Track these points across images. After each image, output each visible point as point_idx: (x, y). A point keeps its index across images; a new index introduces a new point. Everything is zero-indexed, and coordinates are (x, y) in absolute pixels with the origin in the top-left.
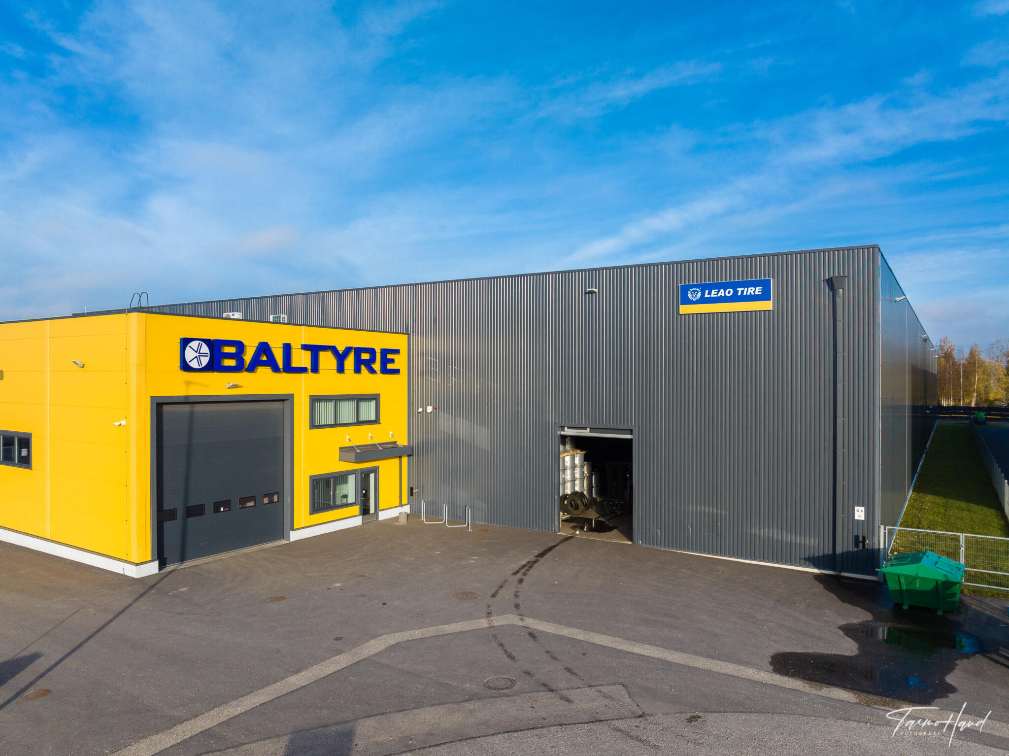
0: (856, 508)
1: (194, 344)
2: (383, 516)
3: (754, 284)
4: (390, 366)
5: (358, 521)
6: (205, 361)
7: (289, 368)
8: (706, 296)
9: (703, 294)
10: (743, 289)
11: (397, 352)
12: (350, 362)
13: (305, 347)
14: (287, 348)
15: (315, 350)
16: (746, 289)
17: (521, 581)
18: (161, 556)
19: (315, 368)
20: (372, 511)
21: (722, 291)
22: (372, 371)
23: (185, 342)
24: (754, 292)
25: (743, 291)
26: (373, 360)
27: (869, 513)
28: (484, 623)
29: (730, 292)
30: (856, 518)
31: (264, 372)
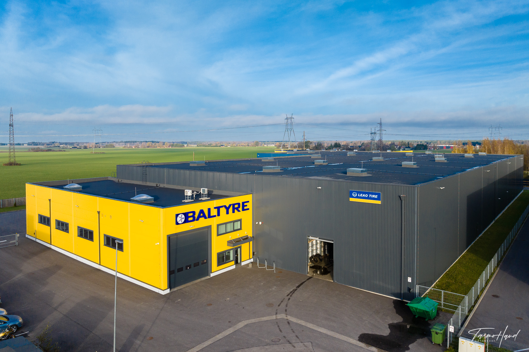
0: (408, 278)
1: (180, 216)
2: (243, 264)
3: (375, 194)
4: (245, 208)
5: (234, 267)
6: (183, 220)
7: (210, 217)
8: (359, 196)
9: (358, 195)
10: (371, 195)
11: (248, 202)
12: (231, 210)
13: (215, 208)
14: (209, 210)
15: (218, 208)
16: (372, 195)
17: (289, 299)
18: (170, 286)
19: (219, 215)
20: (239, 262)
21: (364, 195)
22: (239, 211)
23: (177, 215)
24: (375, 197)
25: (371, 196)
26: (239, 207)
27: (412, 280)
28: (274, 317)
29: (366, 196)
30: (408, 281)
31: (202, 219)
